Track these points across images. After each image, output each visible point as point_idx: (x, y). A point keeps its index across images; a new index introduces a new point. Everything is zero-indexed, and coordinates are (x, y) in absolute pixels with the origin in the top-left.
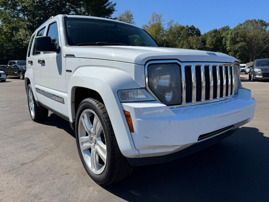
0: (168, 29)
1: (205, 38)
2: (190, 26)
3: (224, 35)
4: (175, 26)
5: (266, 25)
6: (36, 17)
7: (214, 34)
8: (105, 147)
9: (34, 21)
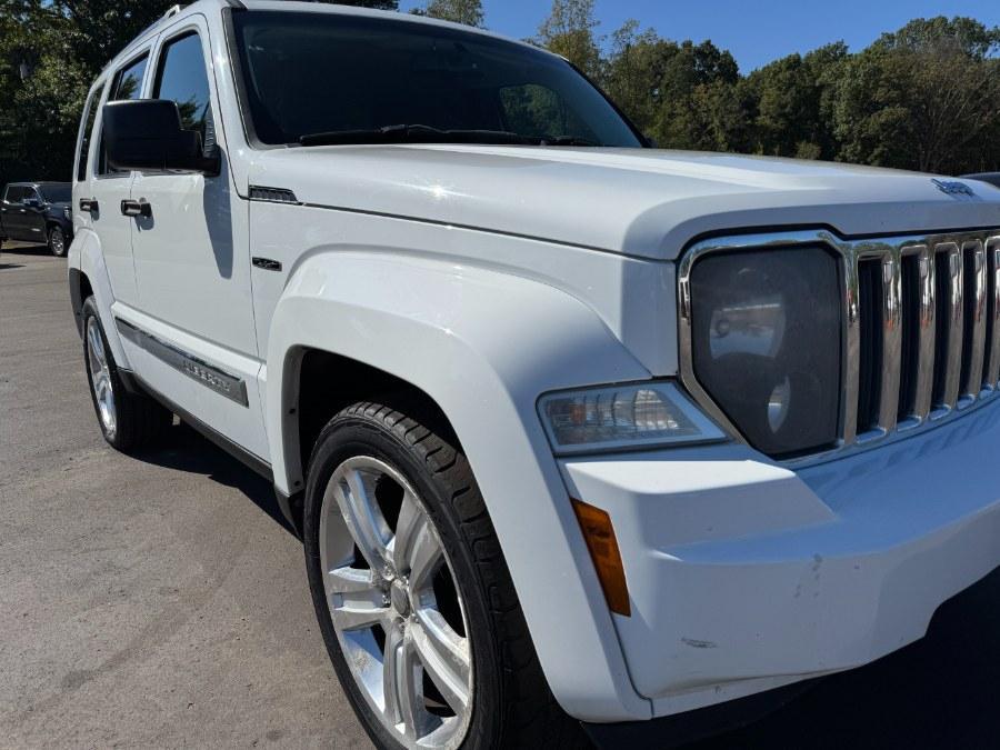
0: (618, 55)
1: (754, 91)
2: (697, 44)
3: (825, 76)
4: (643, 43)
5: (984, 38)
6: (107, 10)
7: (788, 74)
8: (462, 648)
9: (97, 25)
